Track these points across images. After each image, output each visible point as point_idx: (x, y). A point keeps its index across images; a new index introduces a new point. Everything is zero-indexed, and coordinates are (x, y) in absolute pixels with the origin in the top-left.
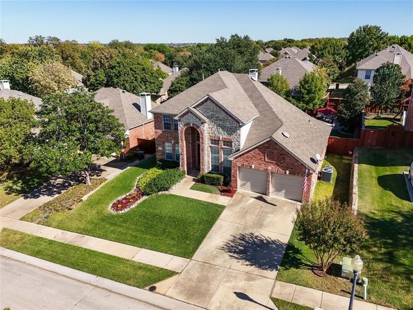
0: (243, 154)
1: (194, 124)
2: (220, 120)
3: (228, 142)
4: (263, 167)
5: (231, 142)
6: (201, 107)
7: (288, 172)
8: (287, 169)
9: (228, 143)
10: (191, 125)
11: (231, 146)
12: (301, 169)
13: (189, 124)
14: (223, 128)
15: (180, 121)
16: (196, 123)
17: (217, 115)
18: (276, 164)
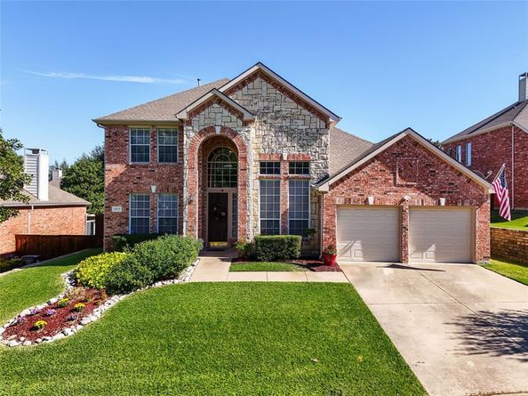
0: (348, 176)
1: (223, 129)
2: (284, 118)
3: (299, 164)
4: (391, 199)
5: (307, 164)
6: (239, 93)
7: (443, 201)
8: (441, 194)
9: (301, 167)
10: (218, 130)
11: (307, 172)
12: (467, 191)
13: (212, 129)
14: (290, 133)
15: (189, 123)
16: (229, 125)
17: (276, 108)
18: (418, 188)
